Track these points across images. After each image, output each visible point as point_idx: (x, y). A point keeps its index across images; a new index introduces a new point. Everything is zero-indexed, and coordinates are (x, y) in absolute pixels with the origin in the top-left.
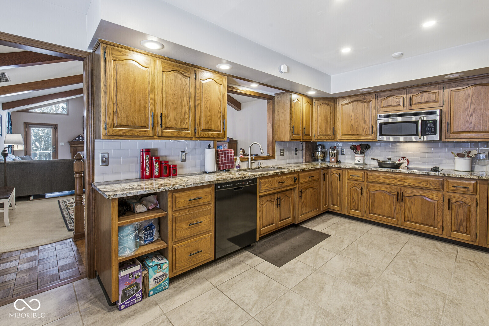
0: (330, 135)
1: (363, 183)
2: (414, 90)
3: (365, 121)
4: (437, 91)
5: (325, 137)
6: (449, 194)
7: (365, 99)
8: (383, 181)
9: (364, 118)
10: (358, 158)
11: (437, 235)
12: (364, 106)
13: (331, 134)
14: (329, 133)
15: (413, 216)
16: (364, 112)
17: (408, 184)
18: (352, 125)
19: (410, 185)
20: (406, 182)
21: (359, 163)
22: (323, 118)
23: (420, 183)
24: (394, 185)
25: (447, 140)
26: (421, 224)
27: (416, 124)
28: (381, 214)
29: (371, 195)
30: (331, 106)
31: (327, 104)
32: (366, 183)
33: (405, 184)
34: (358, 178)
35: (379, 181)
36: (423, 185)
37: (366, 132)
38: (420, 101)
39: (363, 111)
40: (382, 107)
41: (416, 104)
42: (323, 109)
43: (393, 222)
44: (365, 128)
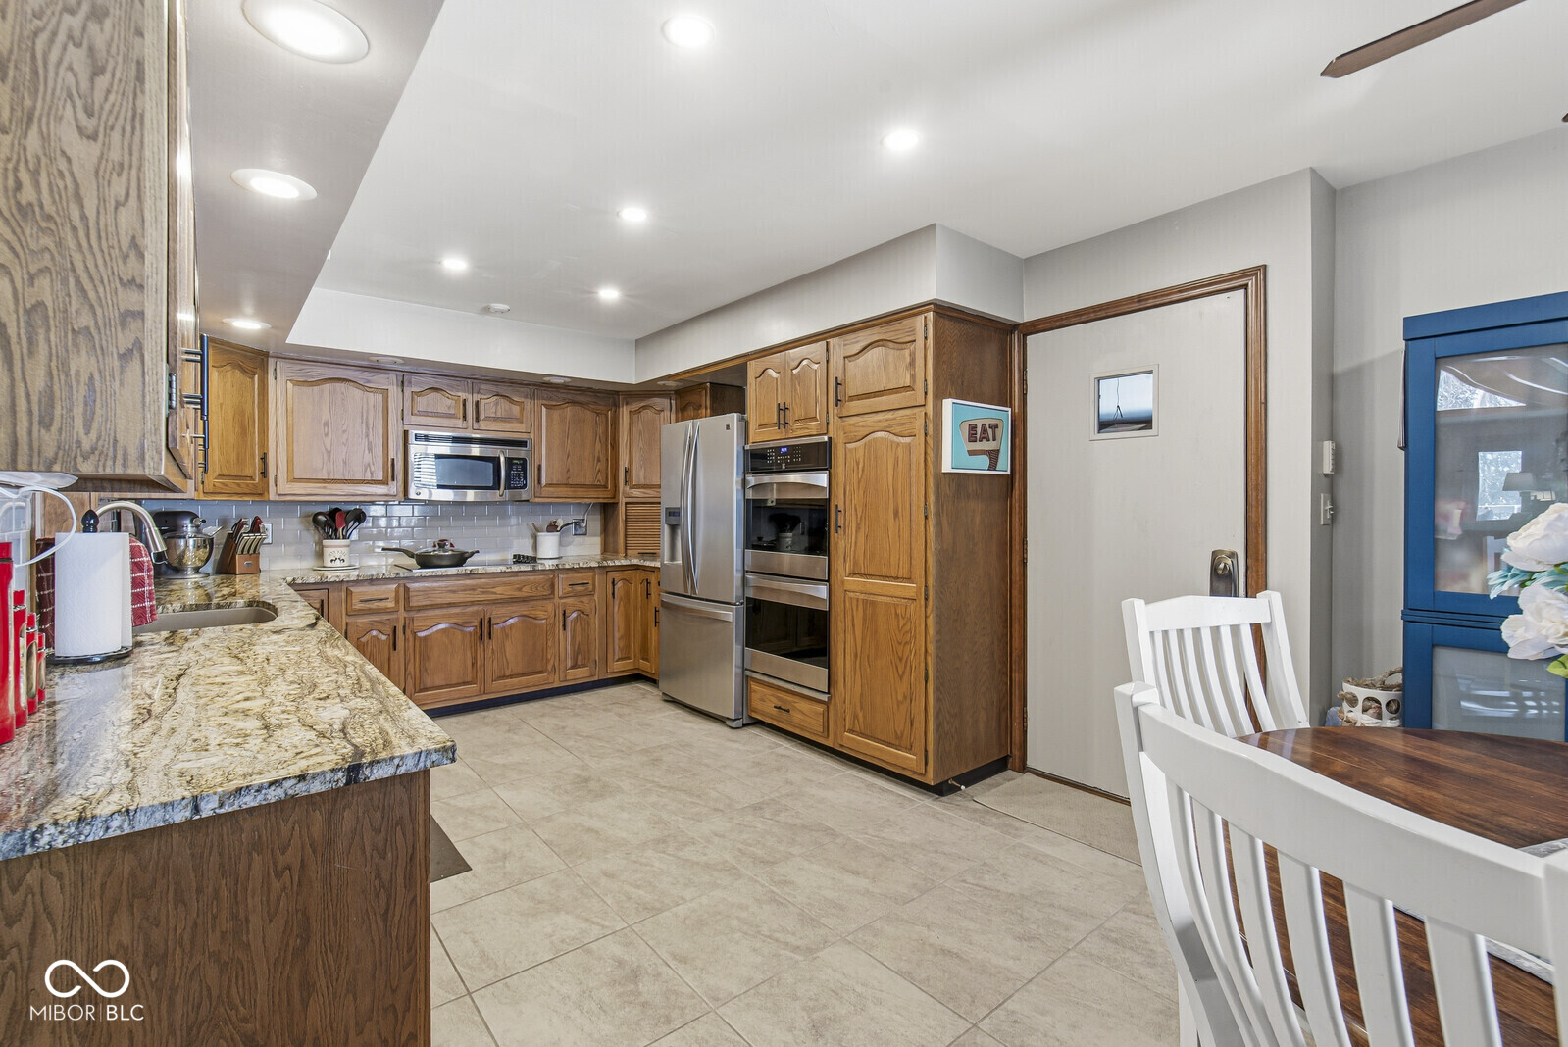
0: (251, 478)
1: (394, 616)
2: (483, 387)
3: (369, 444)
4: (523, 400)
5: (239, 485)
6: (562, 601)
7: (369, 382)
8: (449, 600)
9: (367, 436)
10: (339, 549)
11: (546, 687)
12: (365, 400)
13: (255, 473)
14: (248, 472)
15: (508, 663)
16: (367, 418)
17: (499, 597)
18: (329, 453)
19: (503, 597)
20: (495, 593)
21: (343, 564)
22: (231, 417)
23: (520, 590)
24: (472, 603)
25: (537, 500)
26: (523, 675)
27: (491, 464)
28: (444, 683)
29: (417, 644)
30: (253, 379)
31: (244, 371)
32: (402, 614)
33: (493, 597)
34: (382, 604)
35: (439, 601)
36: (526, 592)
37: (372, 476)
38: (493, 415)
39: (365, 414)
40: (416, 415)
41: (487, 418)
42: (229, 383)
43: (469, 693)
44: (369, 465)
